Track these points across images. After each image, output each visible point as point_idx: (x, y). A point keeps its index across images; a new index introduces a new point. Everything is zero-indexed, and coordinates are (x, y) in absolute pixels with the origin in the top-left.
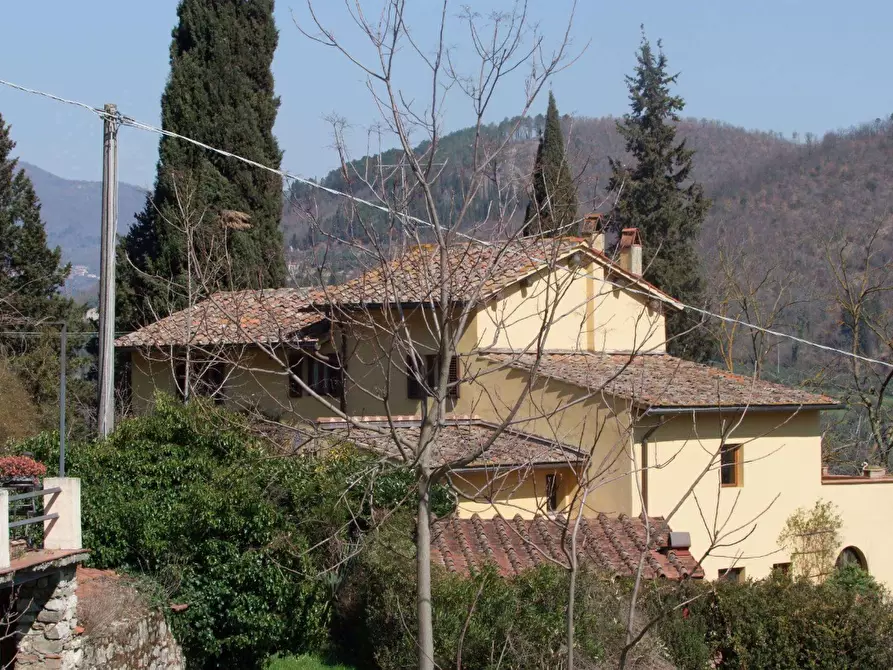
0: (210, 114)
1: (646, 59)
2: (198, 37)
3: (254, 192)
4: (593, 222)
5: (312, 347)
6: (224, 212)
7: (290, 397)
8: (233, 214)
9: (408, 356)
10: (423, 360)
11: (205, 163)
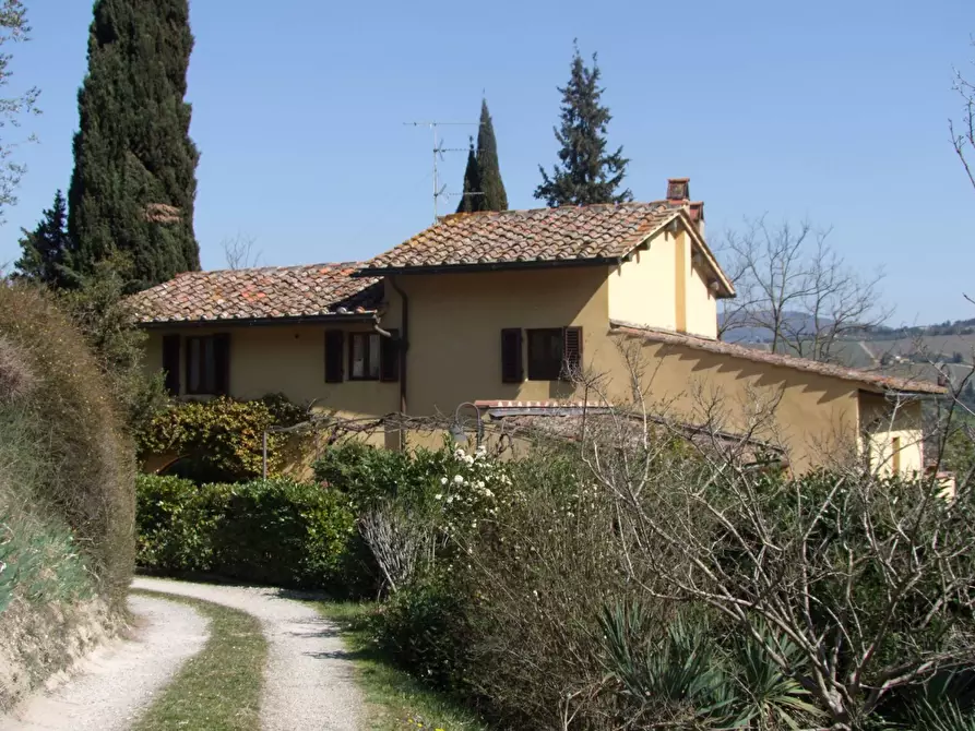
0: (135, 107)
1: (576, 73)
2: (120, 31)
3: (176, 188)
4: (681, 186)
5: (370, 320)
6: (150, 205)
7: (327, 381)
8: (159, 207)
9: (503, 331)
10: (525, 335)
11: (130, 156)
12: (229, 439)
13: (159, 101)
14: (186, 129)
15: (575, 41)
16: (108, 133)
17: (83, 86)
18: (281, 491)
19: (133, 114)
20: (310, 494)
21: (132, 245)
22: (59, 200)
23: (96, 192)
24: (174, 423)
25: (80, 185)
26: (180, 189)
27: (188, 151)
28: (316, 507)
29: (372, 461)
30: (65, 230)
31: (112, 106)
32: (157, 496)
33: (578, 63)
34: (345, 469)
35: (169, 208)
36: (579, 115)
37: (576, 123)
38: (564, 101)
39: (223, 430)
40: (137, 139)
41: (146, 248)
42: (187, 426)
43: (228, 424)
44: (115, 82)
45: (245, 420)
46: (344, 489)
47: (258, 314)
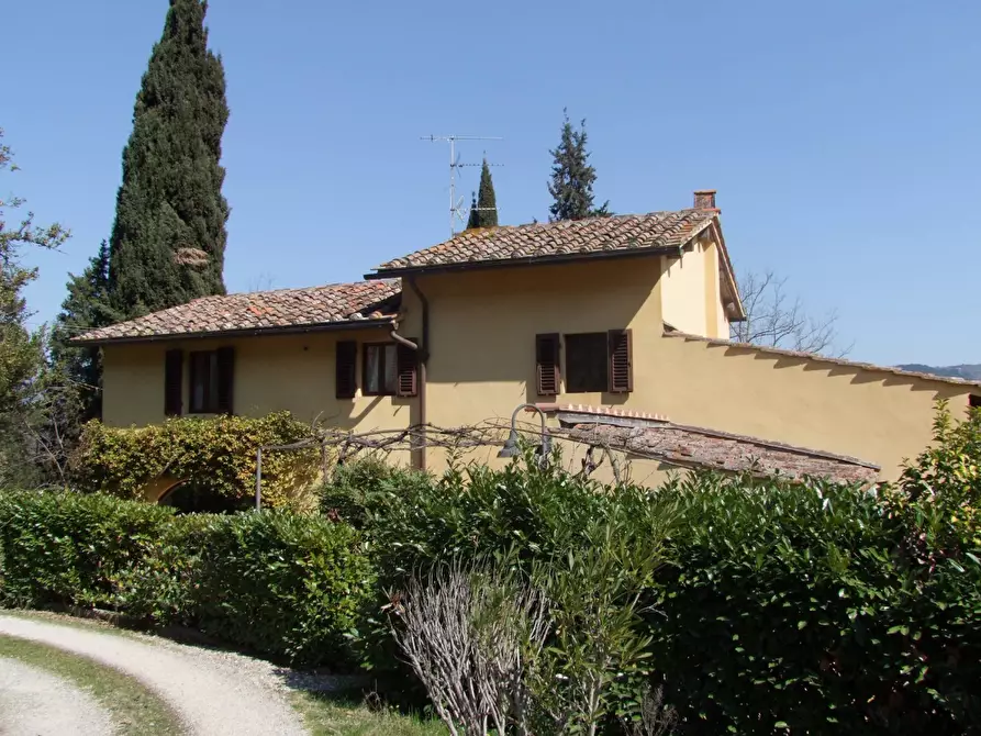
0: (171, 162)
1: (566, 137)
2: (163, 97)
3: (207, 236)
4: (708, 198)
5: (387, 325)
6: (182, 250)
7: (337, 397)
8: (189, 251)
9: (538, 336)
10: (562, 341)
11: (165, 205)
12: (231, 461)
13: (193, 157)
14: (219, 186)
15: (565, 110)
16: (146, 185)
17: (127, 144)
18: (271, 526)
19: (169, 169)
20: (310, 532)
21: (164, 284)
22: (103, 249)
23: (132, 237)
24: (173, 443)
25: (120, 231)
26: (212, 238)
27: (219, 205)
28: (317, 552)
29: (396, 486)
30: (107, 276)
31: (151, 159)
32: (130, 528)
33: (567, 129)
34: (357, 496)
35: (198, 252)
36: (569, 173)
37: (566, 181)
38: (555, 162)
39: (224, 452)
40: (171, 190)
41: (177, 289)
42: (188, 448)
43: (230, 444)
44: (155, 141)
45: (249, 440)
46: (358, 524)
47: (264, 323)
